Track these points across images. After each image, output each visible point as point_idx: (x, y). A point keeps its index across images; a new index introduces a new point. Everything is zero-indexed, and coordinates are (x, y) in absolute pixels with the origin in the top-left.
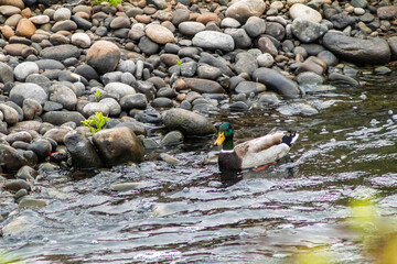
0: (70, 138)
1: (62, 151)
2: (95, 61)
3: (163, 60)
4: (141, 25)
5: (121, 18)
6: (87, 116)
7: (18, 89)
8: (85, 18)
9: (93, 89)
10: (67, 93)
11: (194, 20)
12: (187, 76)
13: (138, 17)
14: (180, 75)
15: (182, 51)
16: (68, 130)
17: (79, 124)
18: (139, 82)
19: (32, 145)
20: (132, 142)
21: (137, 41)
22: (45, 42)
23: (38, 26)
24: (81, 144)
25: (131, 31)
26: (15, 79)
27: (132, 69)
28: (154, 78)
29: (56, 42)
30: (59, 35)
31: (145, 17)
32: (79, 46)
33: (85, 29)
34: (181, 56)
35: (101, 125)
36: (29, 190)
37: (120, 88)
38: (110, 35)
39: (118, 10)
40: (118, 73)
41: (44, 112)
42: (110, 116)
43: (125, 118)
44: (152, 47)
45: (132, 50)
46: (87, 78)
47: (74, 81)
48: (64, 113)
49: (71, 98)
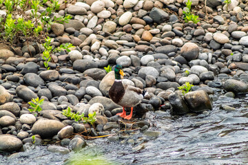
0: (172, 97)
1: (167, 104)
2: (185, 54)
3: (223, 53)
4: (211, 34)
5: (200, 30)
6: (181, 84)
7: (143, 70)
8: (180, 30)
9: (184, 70)
10: (170, 71)
11: (240, 30)
12: (236, 61)
13: (209, 29)
14: (232, 61)
15: (234, 47)
16: (170, 92)
17: (176, 89)
18: (210, 65)
19: (151, 101)
20: (206, 98)
21: (208, 42)
22: (157, 44)
23: (154, 35)
24: (178, 100)
25: (205, 37)
26: (141, 65)
27: (206, 58)
28: (218, 63)
29: (164, 44)
30: (165, 40)
31: (213, 29)
32: (176, 46)
33: (180, 36)
34: (233, 50)
35: (189, 89)
36: (149, 126)
37: (199, 68)
38: (193, 39)
39: (198, 25)
40: (198, 60)
41: (157, 82)
42: (194, 84)
43: (202, 85)
44: (217, 45)
45: (206, 47)
46: (181, 63)
47: (174, 65)
48: (169, 83)
49: (172, 75)
